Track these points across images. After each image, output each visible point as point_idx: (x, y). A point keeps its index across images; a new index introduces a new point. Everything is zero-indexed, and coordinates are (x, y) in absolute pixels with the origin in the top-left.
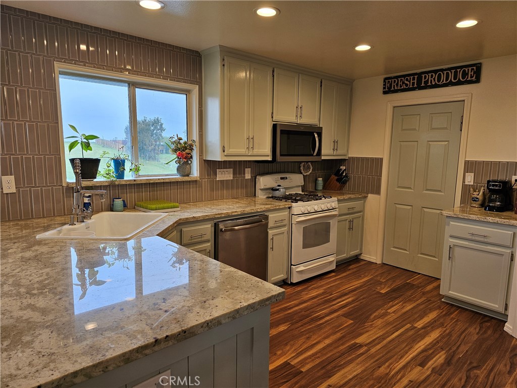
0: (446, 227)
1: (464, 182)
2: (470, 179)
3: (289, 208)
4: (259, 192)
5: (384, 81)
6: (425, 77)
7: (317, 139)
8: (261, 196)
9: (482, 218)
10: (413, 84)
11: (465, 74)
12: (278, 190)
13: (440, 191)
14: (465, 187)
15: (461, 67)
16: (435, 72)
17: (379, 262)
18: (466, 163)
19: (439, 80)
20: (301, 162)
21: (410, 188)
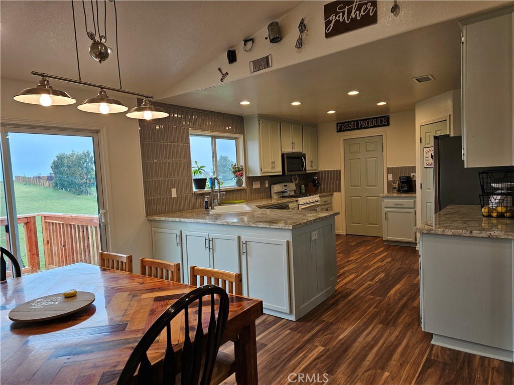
0: (382, 203)
1: (387, 179)
2: (390, 177)
3: (297, 201)
4: (273, 195)
5: (337, 125)
6: (360, 123)
7: (304, 161)
8: (274, 196)
9: (399, 195)
10: (354, 126)
11: (381, 121)
12: (286, 192)
13: (375, 186)
14: (389, 183)
15: (379, 118)
16: (366, 120)
17: (344, 234)
18: (388, 169)
19: (368, 125)
20: (292, 175)
21: (358, 186)
